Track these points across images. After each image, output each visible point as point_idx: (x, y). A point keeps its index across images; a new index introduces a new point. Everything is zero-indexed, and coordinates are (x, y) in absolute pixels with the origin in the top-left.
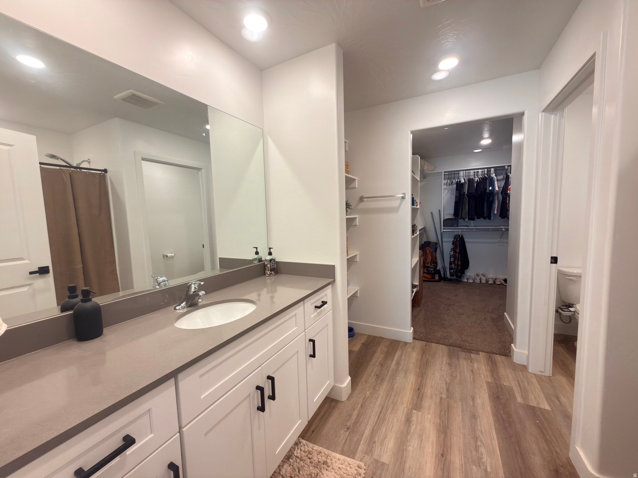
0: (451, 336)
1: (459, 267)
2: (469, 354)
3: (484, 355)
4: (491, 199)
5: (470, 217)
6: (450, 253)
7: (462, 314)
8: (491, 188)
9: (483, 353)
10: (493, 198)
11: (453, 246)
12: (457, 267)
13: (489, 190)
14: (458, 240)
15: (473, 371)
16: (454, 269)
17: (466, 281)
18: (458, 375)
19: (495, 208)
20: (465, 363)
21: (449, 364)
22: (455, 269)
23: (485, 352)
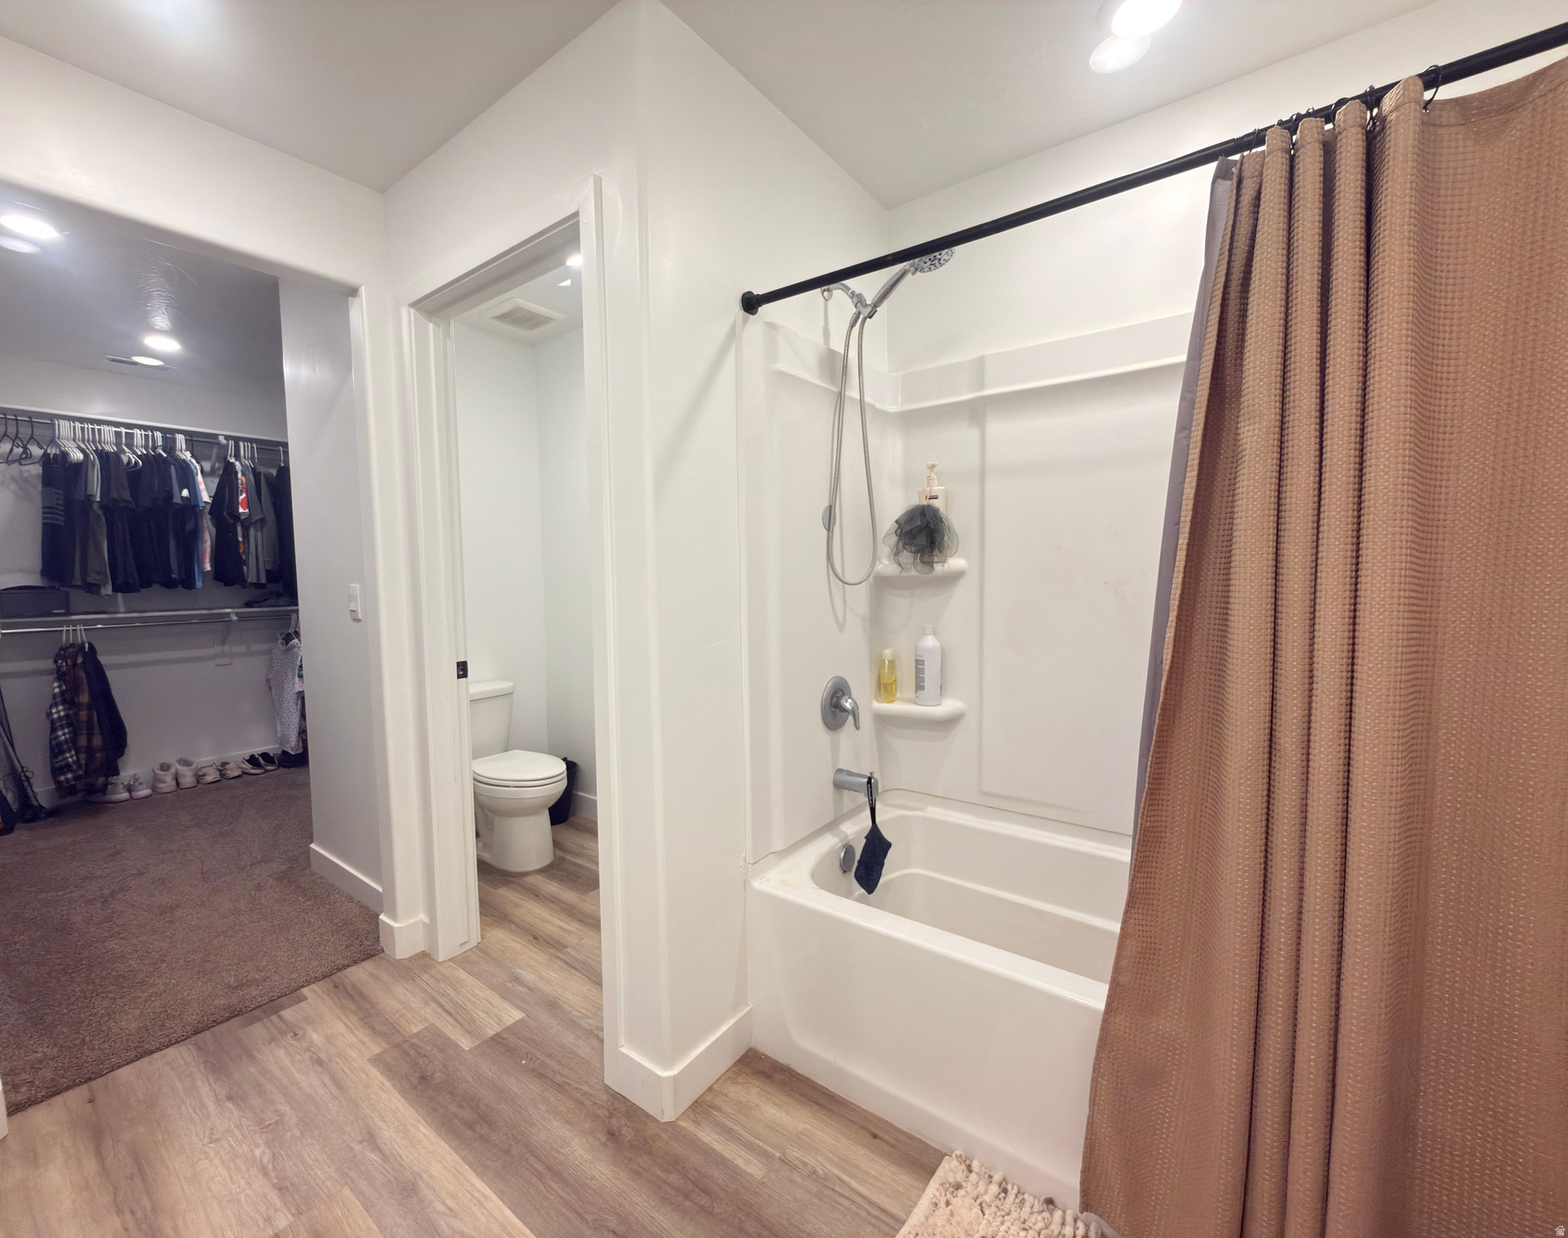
0: (182, 999)
1: (98, 755)
2: (274, 1018)
3: (318, 990)
4: (190, 526)
5: (121, 580)
6: (49, 715)
7: (178, 906)
8: (185, 493)
9: (313, 986)
10: (196, 522)
11: (60, 686)
12: (87, 759)
13: (182, 497)
14: (80, 660)
15: (319, 1062)
16: (75, 767)
17: (125, 795)
18: (285, 1108)
19: (204, 553)
20: (281, 1053)
21: (230, 1098)
22: (79, 767)
23: (317, 980)
